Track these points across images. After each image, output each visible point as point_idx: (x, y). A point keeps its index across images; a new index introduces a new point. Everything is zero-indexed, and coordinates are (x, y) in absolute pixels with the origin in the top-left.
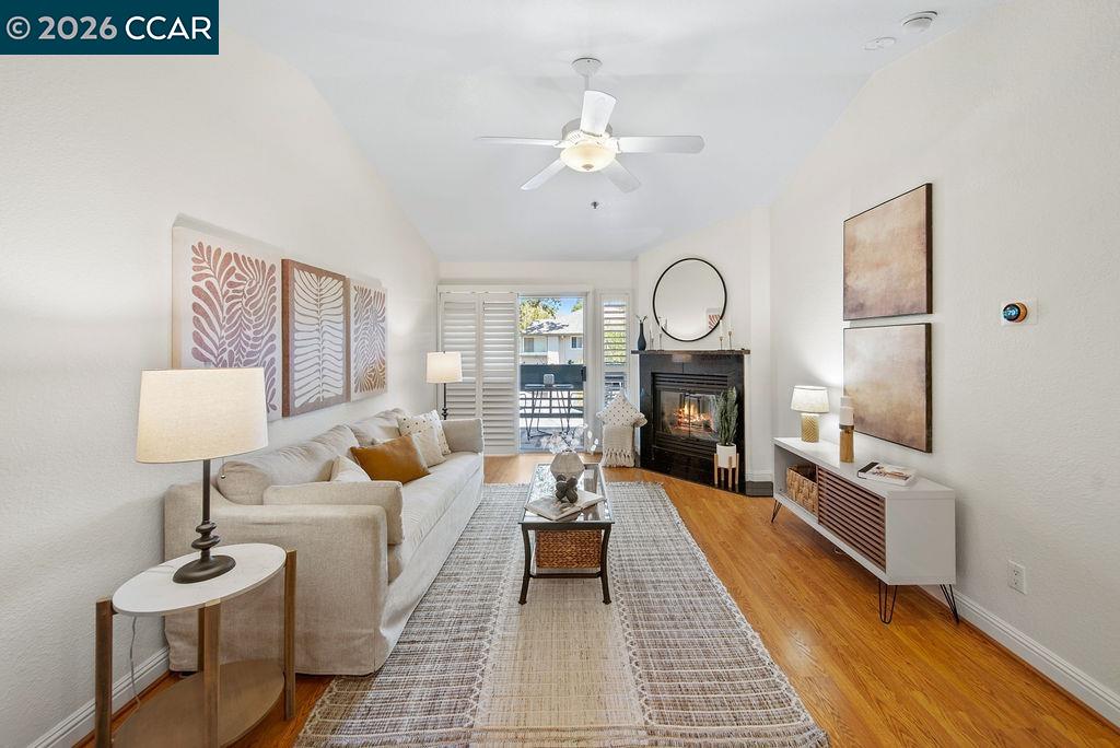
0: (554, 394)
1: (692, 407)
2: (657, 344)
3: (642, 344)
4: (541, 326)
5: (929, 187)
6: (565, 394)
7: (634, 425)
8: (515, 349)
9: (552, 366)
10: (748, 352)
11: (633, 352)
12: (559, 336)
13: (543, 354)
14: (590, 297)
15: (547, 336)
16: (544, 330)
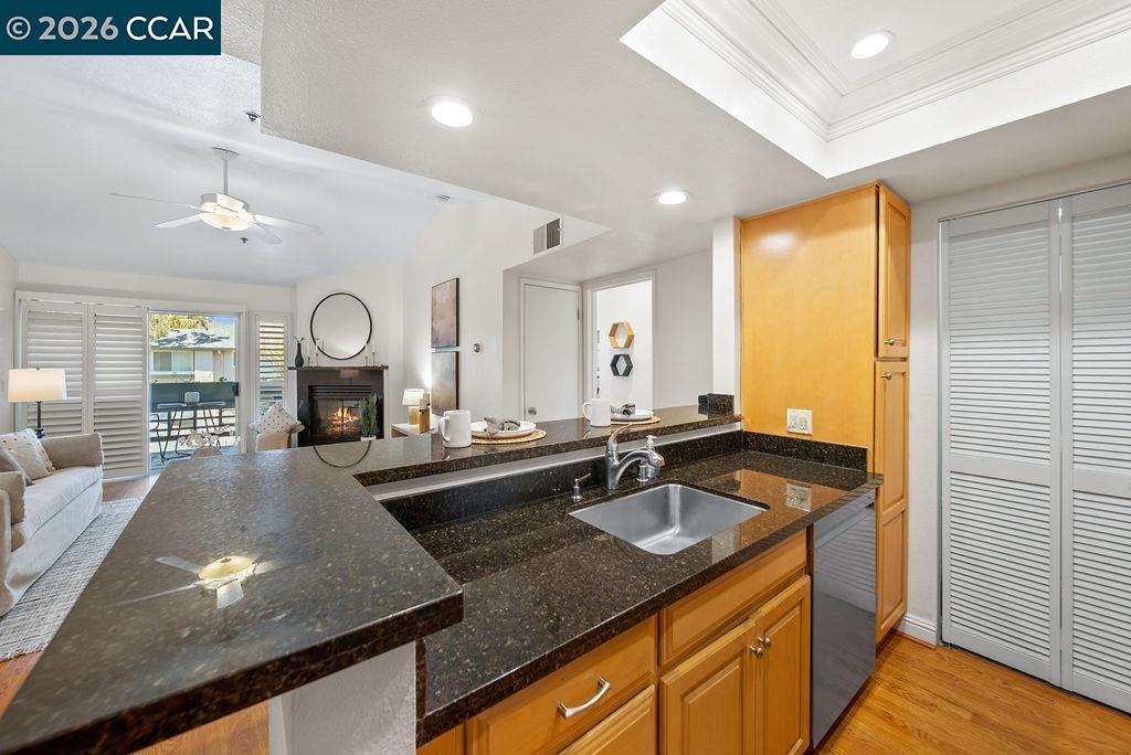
0: (200, 413)
1: (345, 410)
2: (314, 360)
3: (300, 361)
4: (183, 338)
5: (458, 280)
6: (215, 412)
7: (291, 431)
8: (144, 366)
9: (198, 383)
10: (387, 368)
11: (290, 368)
12: (214, 351)
13: (189, 373)
14: (243, 317)
15: (194, 350)
16: (190, 341)
